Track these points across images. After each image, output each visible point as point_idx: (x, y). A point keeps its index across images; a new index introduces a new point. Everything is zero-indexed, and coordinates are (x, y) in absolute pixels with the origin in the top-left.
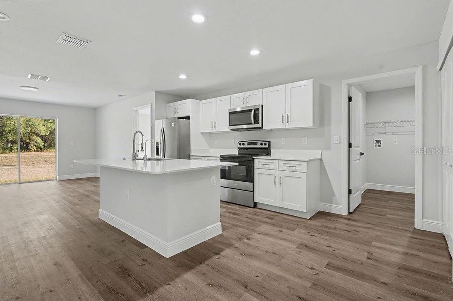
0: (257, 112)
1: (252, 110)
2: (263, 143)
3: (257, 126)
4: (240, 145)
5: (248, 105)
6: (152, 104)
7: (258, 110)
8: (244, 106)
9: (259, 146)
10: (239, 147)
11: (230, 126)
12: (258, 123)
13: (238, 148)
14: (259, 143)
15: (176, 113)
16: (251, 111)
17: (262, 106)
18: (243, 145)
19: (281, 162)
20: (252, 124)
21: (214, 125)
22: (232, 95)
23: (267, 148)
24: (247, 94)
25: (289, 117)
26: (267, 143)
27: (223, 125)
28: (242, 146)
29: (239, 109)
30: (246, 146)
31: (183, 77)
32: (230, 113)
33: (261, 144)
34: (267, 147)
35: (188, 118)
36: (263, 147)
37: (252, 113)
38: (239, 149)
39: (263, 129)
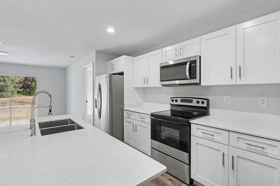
0: (194, 65)
1: (187, 62)
2: (200, 101)
3: (193, 81)
4: (173, 101)
5: (181, 57)
6: (93, 62)
7: (195, 62)
8: (177, 58)
9: (194, 104)
10: (172, 103)
11: (161, 81)
12: (195, 78)
13: (170, 104)
14: (195, 101)
15: (113, 69)
16: (185, 63)
17: (200, 57)
18: (176, 101)
19: (234, 136)
20: (186, 79)
21: (146, 80)
22: (163, 49)
23: (206, 107)
24: (181, 44)
25: (242, 69)
26: (206, 101)
27: (155, 81)
28: (175, 103)
29: (171, 63)
30: (179, 103)
31: (111, 30)
32: (162, 68)
33: (198, 102)
34: (205, 105)
35: (122, 74)
36: (200, 105)
37: (188, 66)
38: (172, 105)
39: (202, 84)
